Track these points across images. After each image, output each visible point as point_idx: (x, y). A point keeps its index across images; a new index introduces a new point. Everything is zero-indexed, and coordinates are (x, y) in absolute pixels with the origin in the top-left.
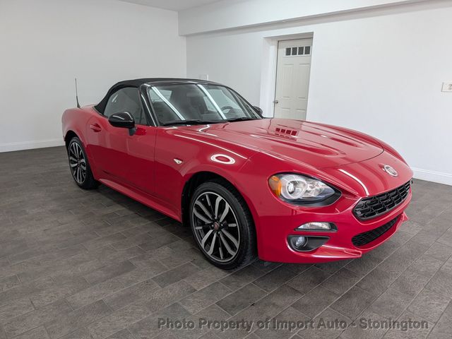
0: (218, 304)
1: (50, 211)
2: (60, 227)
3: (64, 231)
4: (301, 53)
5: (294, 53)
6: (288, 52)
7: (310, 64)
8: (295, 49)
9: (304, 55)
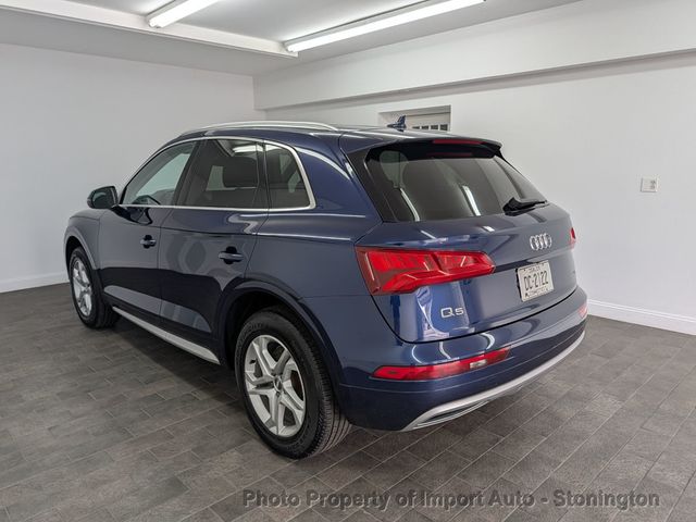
1: (58, 394)
2: (72, 422)
3: (79, 429)
8: (425, 128)
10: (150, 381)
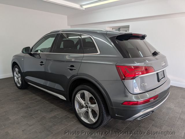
10: (52, 111)
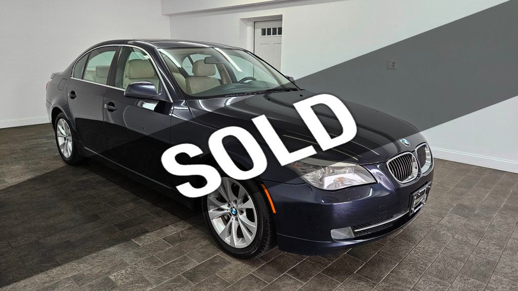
0: (163, 239)
4: (274, 33)
5: (269, 34)
6: (264, 34)
7: (281, 44)
8: (269, 30)
9: (277, 35)
